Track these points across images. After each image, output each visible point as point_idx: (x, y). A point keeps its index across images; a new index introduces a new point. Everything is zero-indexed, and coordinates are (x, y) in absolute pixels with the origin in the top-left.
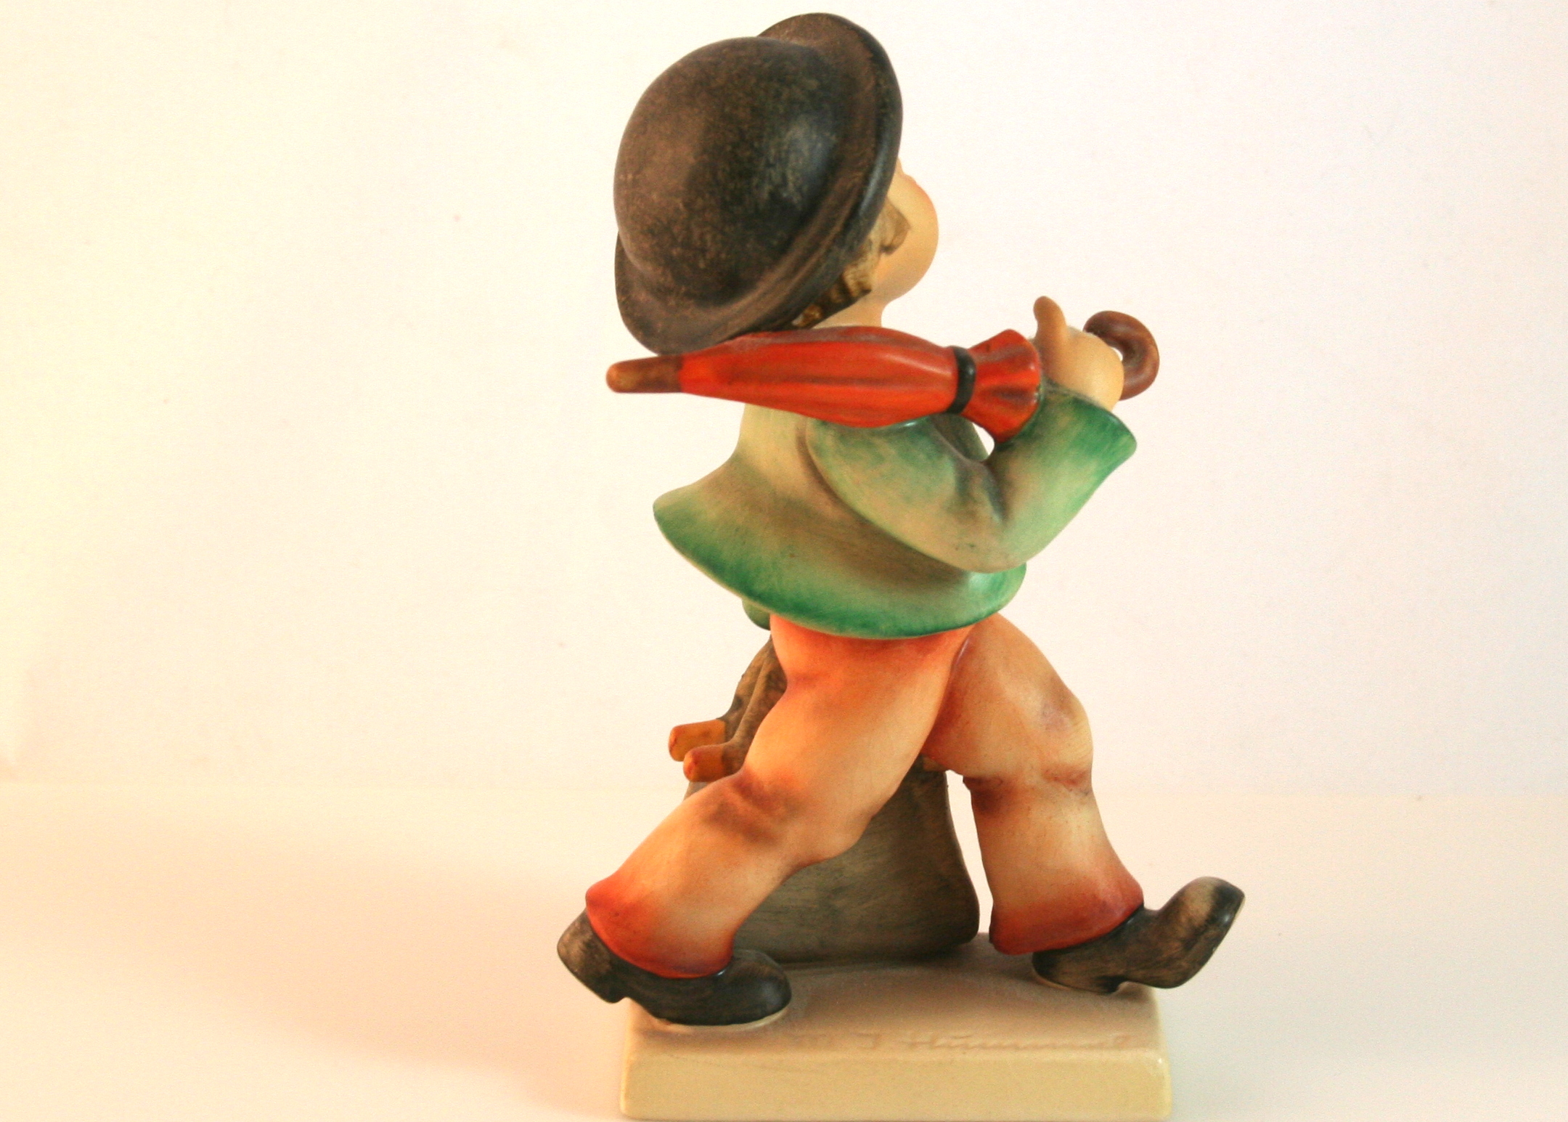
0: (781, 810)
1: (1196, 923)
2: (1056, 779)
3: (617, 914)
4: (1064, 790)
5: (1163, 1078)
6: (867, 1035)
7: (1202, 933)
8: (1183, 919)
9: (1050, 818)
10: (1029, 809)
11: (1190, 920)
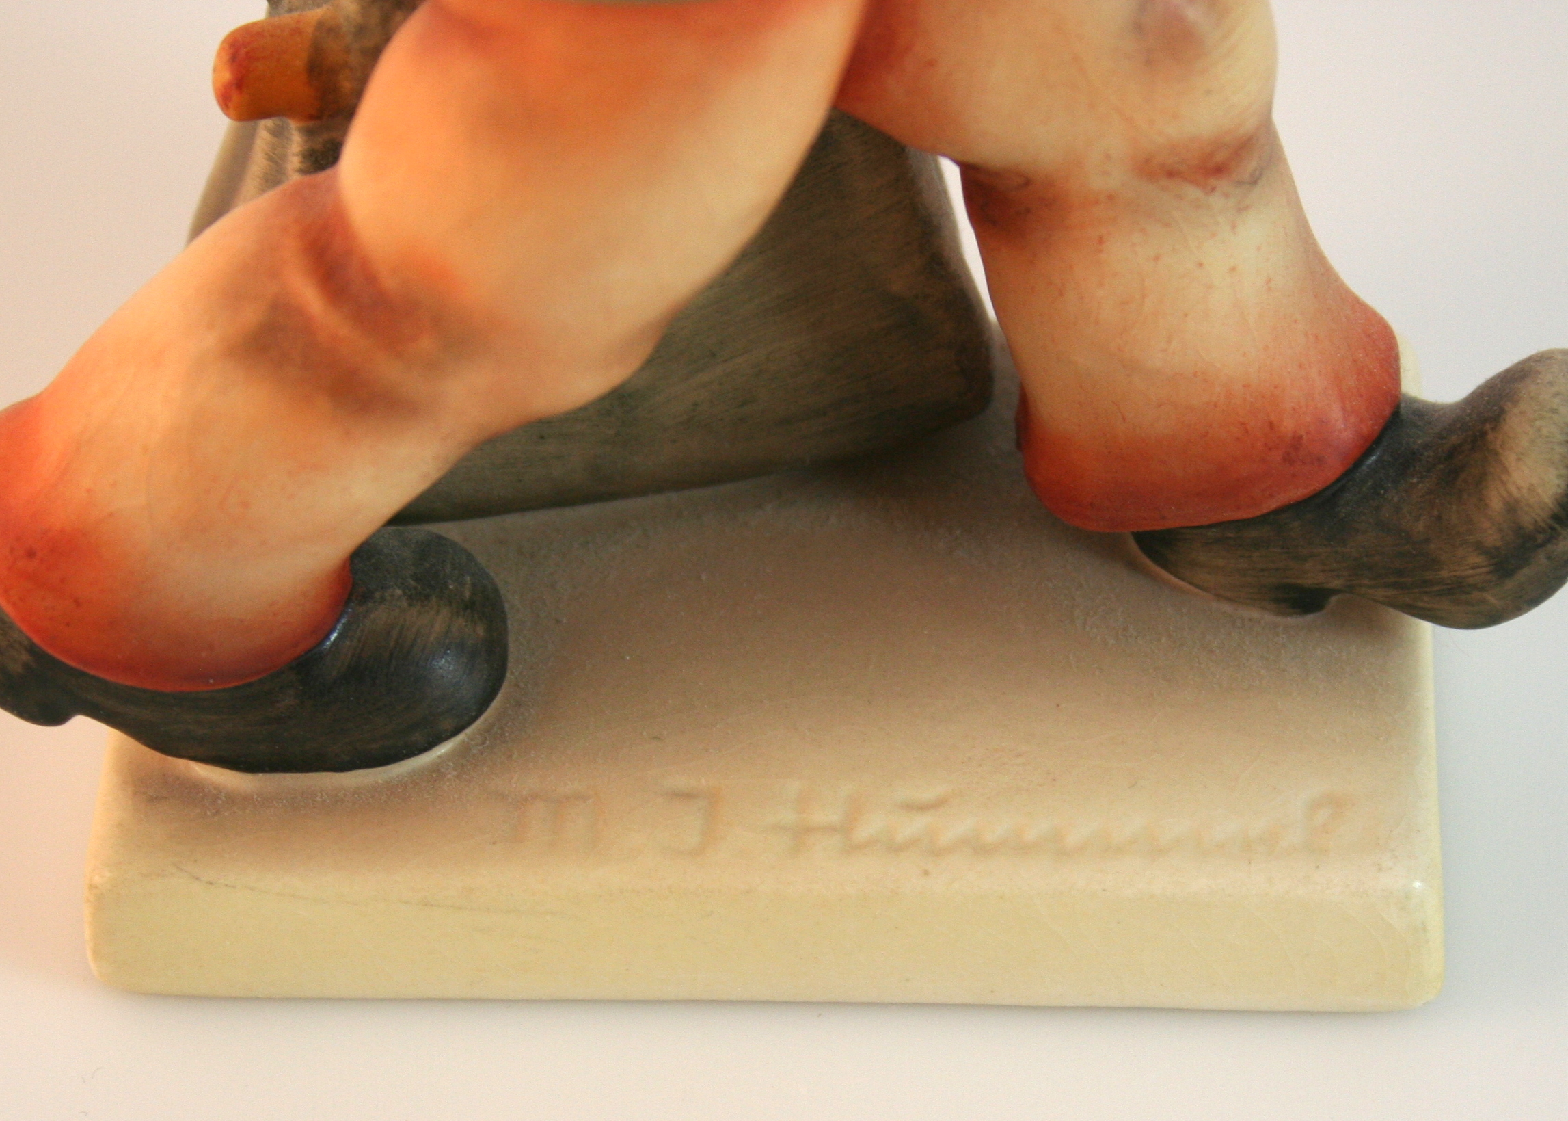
0: (426, 343)
1: (1527, 520)
2: (1171, 174)
3: (31, 554)
4: (1192, 192)
5: (1424, 929)
6: (687, 796)
7: (1542, 545)
8: (1496, 503)
9: (1157, 258)
10: (1101, 241)
11: (1512, 507)
